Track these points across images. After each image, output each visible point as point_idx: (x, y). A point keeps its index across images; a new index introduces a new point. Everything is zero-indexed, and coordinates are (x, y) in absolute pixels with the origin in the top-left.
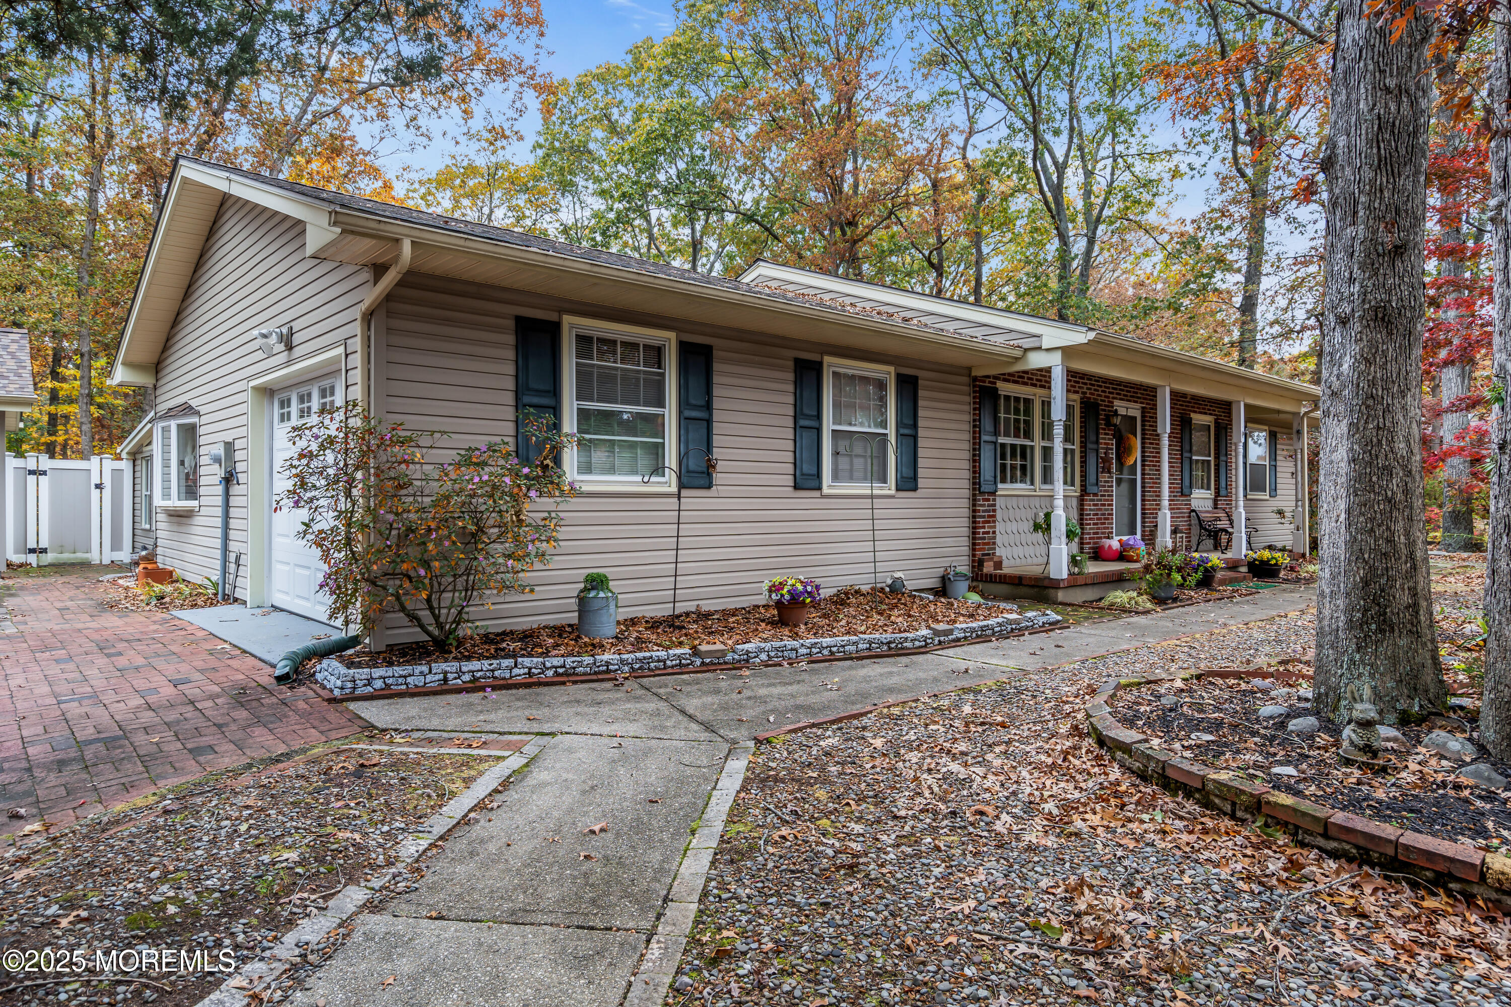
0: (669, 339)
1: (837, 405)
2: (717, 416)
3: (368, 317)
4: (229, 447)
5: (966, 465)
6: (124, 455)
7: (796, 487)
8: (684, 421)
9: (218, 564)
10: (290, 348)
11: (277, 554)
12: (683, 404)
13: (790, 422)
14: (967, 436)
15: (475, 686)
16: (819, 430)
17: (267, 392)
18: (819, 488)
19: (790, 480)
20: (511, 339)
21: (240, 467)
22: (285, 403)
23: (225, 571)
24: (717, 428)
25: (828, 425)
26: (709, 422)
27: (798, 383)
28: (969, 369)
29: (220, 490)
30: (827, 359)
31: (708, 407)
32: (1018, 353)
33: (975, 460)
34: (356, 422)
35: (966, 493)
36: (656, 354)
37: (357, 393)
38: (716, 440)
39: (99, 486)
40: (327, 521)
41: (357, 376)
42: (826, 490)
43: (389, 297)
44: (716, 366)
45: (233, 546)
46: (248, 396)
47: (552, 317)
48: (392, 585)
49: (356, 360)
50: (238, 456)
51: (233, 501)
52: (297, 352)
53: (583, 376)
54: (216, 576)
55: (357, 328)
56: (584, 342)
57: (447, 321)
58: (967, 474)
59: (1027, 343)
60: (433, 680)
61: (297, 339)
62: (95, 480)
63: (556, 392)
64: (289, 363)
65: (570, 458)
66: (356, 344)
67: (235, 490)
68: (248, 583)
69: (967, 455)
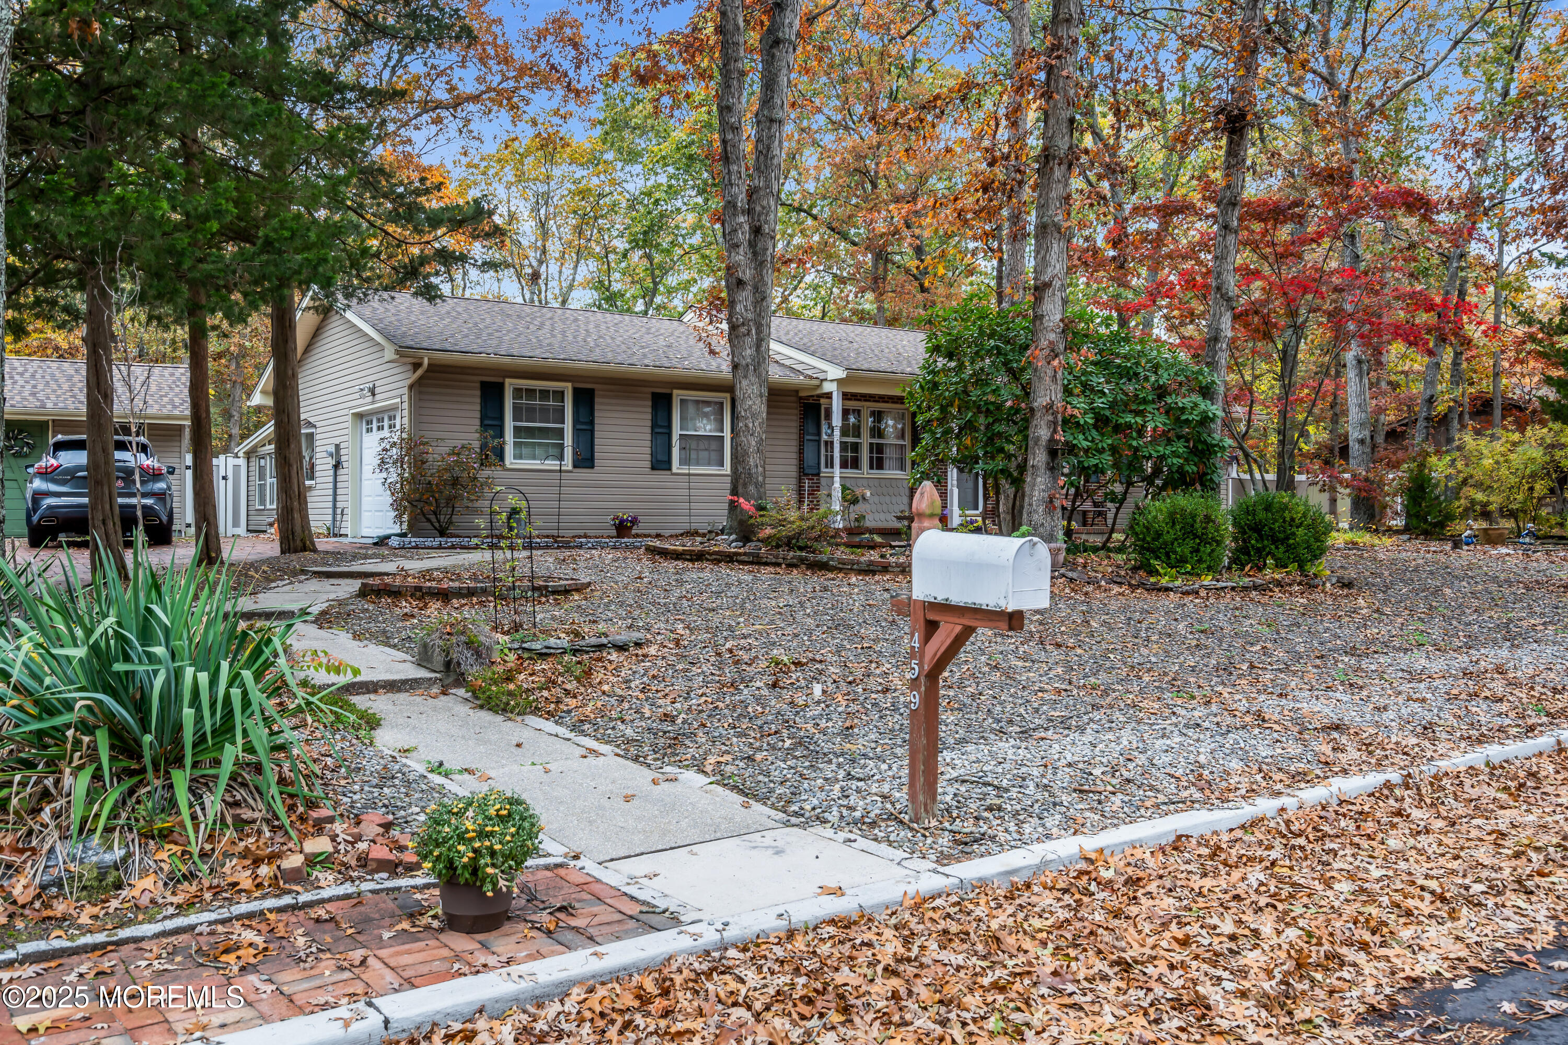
0: (568, 388)
1: (683, 419)
2: (597, 427)
3: (411, 387)
4: (337, 447)
5: (795, 456)
6: (241, 454)
7: (653, 468)
8: (576, 430)
9: (330, 518)
10: (374, 395)
11: (364, 507)
12: (576, 421)
13: (649, 430)
14: (796, 437)
15: (453, 547)
16: (669, 435)
17: (359, 416)
18: (670, 469)
19: (648, 464)
20: (478, 393)
21: (343, 459)
22: (369, 422)
23: (334, 520)
24: (597, 434)
25: (676, 432)
26: (592, 432)
27: (655, 407)
28: (797, 391)
29: (331, 472)
30: (675, 392)
31: (592, 423)
32: (816, 382)
33: (801, 452)
34: (405, 436)
35: (795, 474)
36: (560, 395)
37: (406, 421)
38: (597, 441)
39: (224, 478)
40: (393, 477)
41: (406, 413)
42: (674, 470)
43: (421, 378)
44: (597, 400)
45: (339, 505)
46: (349, 418)
47: (500, 380)
48: (420, 505)
49: (406, 405)
50: (342, 452)
51: (339, 478)
52: (378, 397)
53: (517, 409)
54: (329, 524)
55: (406, 390)
56: (518, 392)
57: (447, 387)
58: (795, 462)
59: (821, 376)
60: (436, 544)
61: (377, 390)
62: (222, 473)
63: (501, 418)
64: (373, 402)
65: (509, 450)
66: (406, 398)
67: (341, 472)
68: (349, 524)
69: (795, 449)
